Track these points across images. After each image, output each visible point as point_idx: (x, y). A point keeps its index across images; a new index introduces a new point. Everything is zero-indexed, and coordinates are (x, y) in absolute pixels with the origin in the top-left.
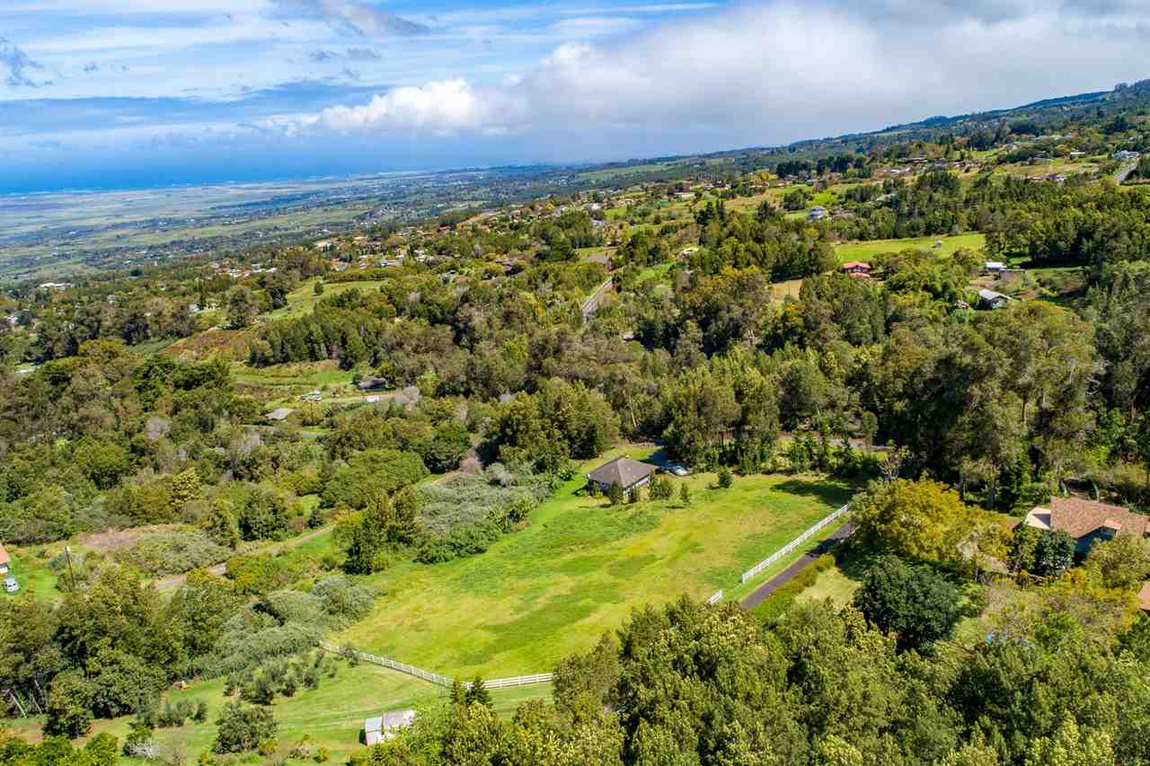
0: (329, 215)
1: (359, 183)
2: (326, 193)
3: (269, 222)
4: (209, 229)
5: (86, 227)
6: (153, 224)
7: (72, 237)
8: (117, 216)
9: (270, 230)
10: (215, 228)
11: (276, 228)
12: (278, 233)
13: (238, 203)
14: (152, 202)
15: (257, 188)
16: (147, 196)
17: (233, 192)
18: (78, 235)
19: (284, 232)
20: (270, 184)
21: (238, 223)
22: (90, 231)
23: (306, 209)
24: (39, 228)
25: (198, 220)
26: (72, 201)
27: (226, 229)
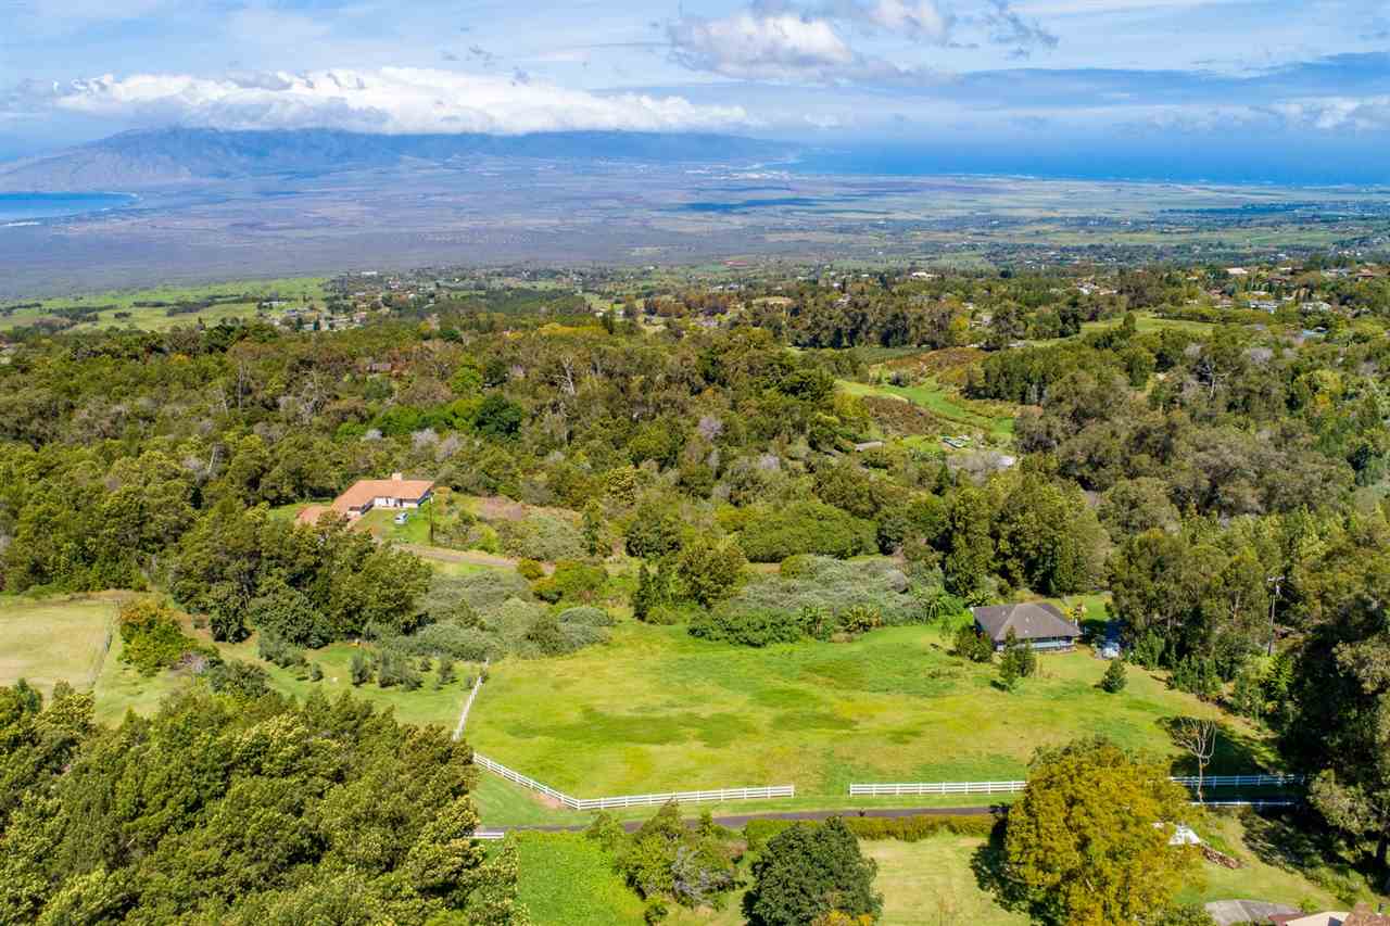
0: (1307, 235)
1: (1376, 198)
2: (1321, 206)
3: (1216, 237)
4: (1140, 235)
5: (1011, 217)
6: (1083, 222)
7: (994, 227)
8: (1052, 209)
9: (1211, 245)
10: (1148, 236)
11: (1220, 245)
12: (1220, 250)
13: (1198, 208)
14: (1096, 197)
15: (1232, 192)
16: (1092, 188)
17: (1198, 193)
18: (998, 226)
19: (1228, 250)
20: (1252, 188)
21: (1179, 233)
22: (1015, 222)
23: (1275, 225)
24: (965, 213)
25: (1136, 223)
26: (1011, 187)
27: (1162, 237)
